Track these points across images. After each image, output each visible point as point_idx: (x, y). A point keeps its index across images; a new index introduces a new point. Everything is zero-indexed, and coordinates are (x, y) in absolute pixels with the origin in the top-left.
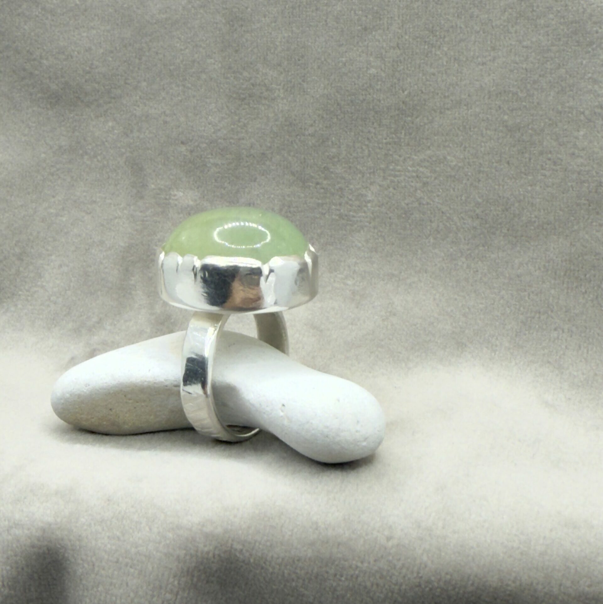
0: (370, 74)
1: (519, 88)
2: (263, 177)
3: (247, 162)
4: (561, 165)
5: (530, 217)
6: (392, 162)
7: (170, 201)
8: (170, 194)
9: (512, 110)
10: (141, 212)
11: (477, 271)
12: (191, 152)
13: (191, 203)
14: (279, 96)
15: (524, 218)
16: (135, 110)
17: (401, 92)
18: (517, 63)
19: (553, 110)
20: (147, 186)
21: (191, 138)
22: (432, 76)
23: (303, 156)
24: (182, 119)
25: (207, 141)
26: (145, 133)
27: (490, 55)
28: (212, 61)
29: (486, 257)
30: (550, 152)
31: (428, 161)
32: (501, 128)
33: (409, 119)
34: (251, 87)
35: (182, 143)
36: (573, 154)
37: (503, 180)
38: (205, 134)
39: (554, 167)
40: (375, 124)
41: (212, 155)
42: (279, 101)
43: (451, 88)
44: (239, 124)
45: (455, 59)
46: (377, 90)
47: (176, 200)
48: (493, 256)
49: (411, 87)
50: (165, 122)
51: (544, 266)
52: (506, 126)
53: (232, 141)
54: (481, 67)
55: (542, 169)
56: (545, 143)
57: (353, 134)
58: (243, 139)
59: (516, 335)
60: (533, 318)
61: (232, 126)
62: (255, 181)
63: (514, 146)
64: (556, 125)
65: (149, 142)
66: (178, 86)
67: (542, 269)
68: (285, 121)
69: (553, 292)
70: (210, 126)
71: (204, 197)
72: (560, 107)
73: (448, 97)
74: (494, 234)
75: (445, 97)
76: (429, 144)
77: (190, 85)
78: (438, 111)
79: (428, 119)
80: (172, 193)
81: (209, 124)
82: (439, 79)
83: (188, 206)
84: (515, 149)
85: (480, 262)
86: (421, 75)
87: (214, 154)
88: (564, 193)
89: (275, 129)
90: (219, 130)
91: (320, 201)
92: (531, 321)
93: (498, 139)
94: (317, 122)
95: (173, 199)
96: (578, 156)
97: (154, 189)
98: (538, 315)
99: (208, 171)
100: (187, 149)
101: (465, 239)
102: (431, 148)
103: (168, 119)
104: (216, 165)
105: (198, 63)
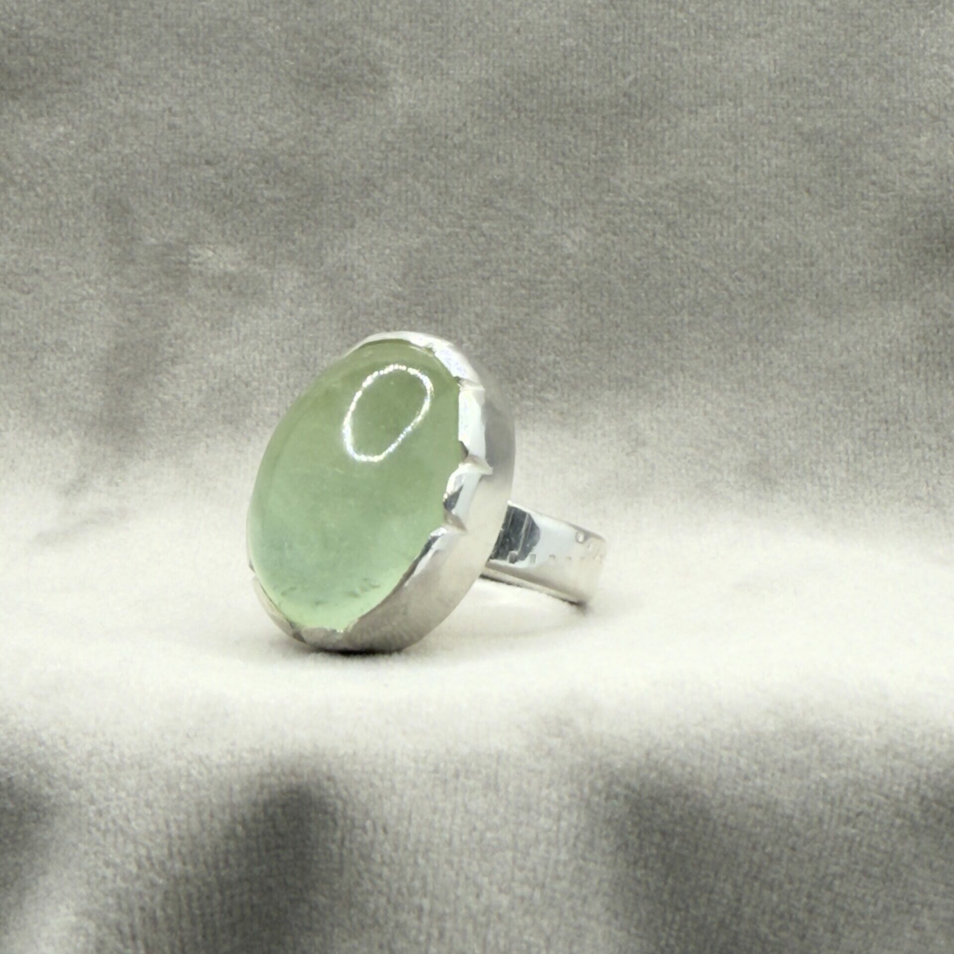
0: (564, 47)
1: (816, 73)
2: (367, 220)
3: (335, 193)
4: (893, 190)
5: (851, 274)
6: (609, 191)
7: (190, 265)
8: (189, 254)
9: (809, 108)
10: (134, 287)
11: (771, 363)
12: (226, 178)
13: (231, 268)
14: (395, 80)
15: (841, 276)
16: (111, 104)
17: (620, 77)
18: (811, 35)
19: (874, 106)
20: (140, 239)
21: (225, 154)
22: (672, 54)
23: (442, 183)
24: (205, 122)
25: (257, 159)
26: (131, 145)
27: (765, 22)
28: (264, 20)
29: (783, 340)
30: (875, 171)
31: (674, 189)
32: (792, 136)
33: (637, 121)
34: (341, 64)
35: (208, 163)
36: (913, 172)
37: (802, 218)
38: (253, 147)
39: (883, 195)
40: (575, 129)
41: (267, 182)
42: (394, 88)
43: (705, 74)
44: (319, 129)
45: (709, 27)
46: (578, 74)
47: (200, 264)
48: (795, 338)
49: (637, 69)
50: (172, 127)
51: (885, 350)
52: (801, 134)
53: (305, 158)
54: (752, 40)
55: (863, 199)
56: (864, 159)
57: (535, 144)
58: (327, 154)
59: (855, 460)
60: (877, 430)
61: (305, 133)
62: (352, 226)
63: (815, 164)
64: (881, 131)
65: (141, 162)
66: (195, 63)
67: (882, 354)
68: (409, 123)
69: (903, 387)
70: (262, 133)
71: (254, 258)
72: (885, 103)
73: (702, 87)
74: (792, 301)
75: (696, 87)
76: (673, 161)
77: (218, 62)
78: (687, 109)
79: (669, 122)
80: (192, 252)
81: (260, 129)
82: (685, 59)
83: (226, 274)
84: (818, 169)
85: (773, 349)
86: (653, 51)
87: (271, 181)
88: (901, 235)
89: (389, 137)
90: (281, 140)
91: (479, 257)
92: (875, 435)
93: (790, 153)
94: (468, 124)
95: (195, 264)
96: (920, 175)
97: (156, 246)
98: (884, 426)
99: (261, 211)
100: (217, 174)
101: (744, 313)
102: (677, 167)
103: (178, 121)
104: (275, 201)
105: (235, 23)
